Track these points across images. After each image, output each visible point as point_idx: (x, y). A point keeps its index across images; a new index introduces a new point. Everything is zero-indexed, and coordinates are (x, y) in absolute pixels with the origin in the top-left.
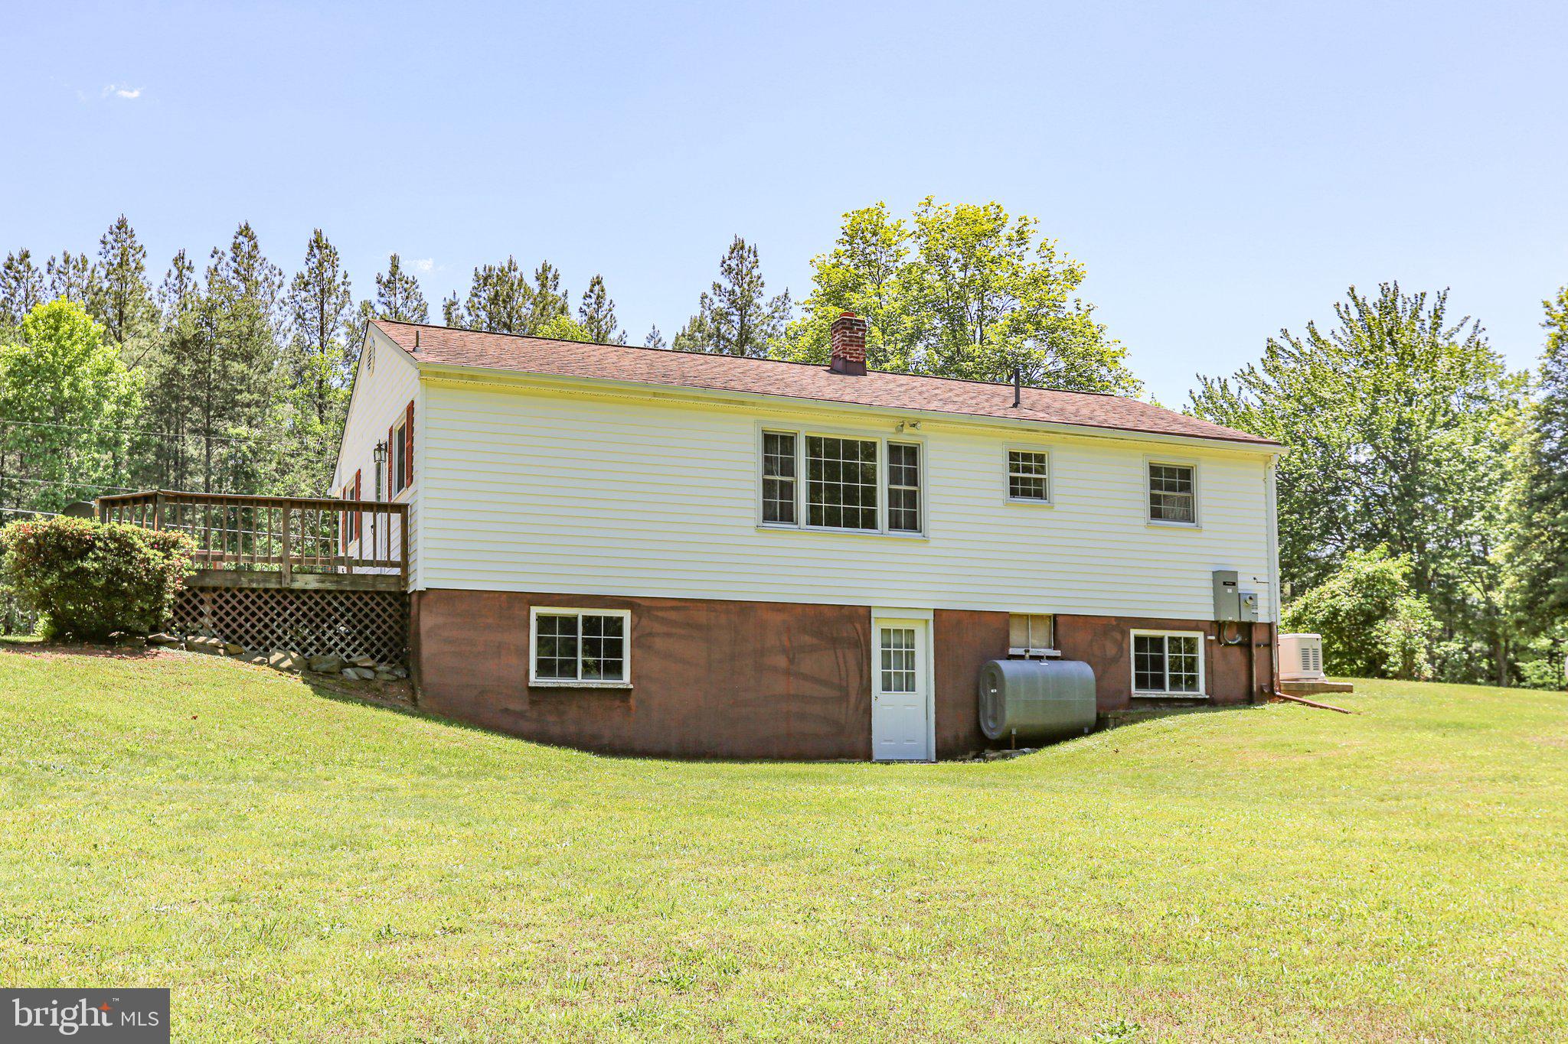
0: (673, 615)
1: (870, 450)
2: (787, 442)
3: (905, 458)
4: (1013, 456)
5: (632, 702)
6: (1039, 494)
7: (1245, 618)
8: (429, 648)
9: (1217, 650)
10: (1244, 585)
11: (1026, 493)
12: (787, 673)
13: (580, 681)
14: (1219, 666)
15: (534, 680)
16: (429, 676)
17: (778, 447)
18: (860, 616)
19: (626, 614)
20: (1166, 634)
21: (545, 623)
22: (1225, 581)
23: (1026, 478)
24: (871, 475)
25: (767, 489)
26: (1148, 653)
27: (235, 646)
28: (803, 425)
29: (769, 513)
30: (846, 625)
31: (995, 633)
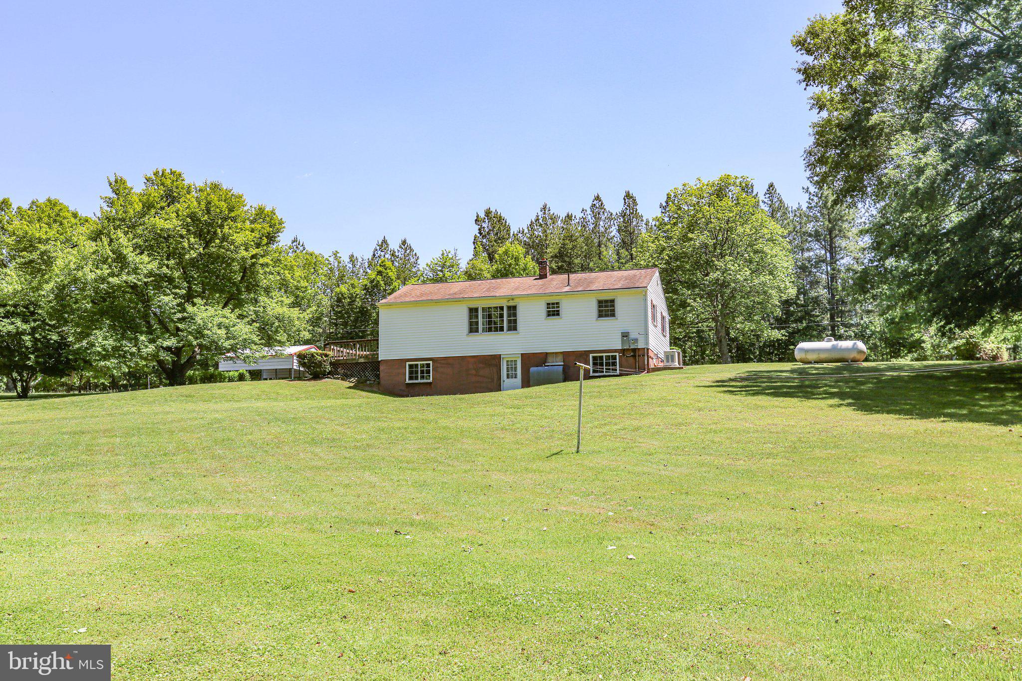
0: (442, 362)
1: (502, 308)
2: (476, 310)
3: (513, 310)
4: (548, 304)
5: (432, 386)
6: (558, 315)
7: (632, 347)
8: (382, 375)
9: (623, 358)
10: (633, 335)
11: (554, 315)
12: (475, 375)
13: (419, 381)
14: (624, 363)
15: (407, 381)
16: (382, 382)
17: (473, 312)
18: (498, 357)
19: (431, 362)
20: (604, 354)
21: (411, 366)
23: (553, 311)
24: (502, 316)
25: (471, 324)
26: (598, 361)
27: (345, 377)
28: (480, 305)
29: (471, 330)
30: (493, 361)
31: (541, 358)
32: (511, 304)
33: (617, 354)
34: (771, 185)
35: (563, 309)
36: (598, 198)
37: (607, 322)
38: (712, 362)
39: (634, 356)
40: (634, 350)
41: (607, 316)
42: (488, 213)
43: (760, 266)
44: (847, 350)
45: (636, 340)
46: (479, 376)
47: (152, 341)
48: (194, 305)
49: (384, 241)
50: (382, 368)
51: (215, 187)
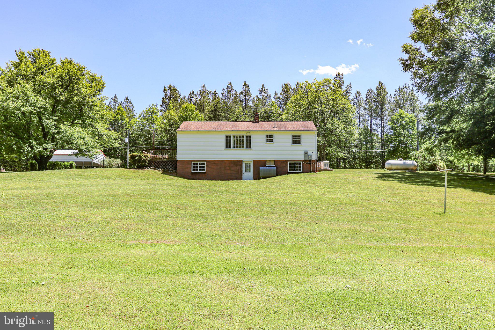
0: (212, 162)
1: (243, 137)
2: (230, 137)
3: (249, 138)
4: (267, 136)
5: (206, 174)
6: (272, 141)
7: (309, 159)
8: (178, 168)
9: (305, 164)
10: (309, 153)
11: (270, 141)
12: (229, 170)
13: (199, 172)
14: (305, 167)
15: (192, 171)
16: (178, 171)
17: (228, 138)
18: (241, 161)
19: (205, 162)
20: (295, 162)
21: (194, 164)
22: (306, 153)
23: (270, 139)
24: (243, 140)
25: (227, 143)
26: (292, 166)
27: (156, 168)
28: (232, 134)
29: (227, 147)
30: (239, 163)
31: (264, 163)
32: (248, 135)
33: (301, 162)
35: (275, 139)
36: (230, 84)
37: (297, 146)
39: (310, 164)
41: (297, 143)
42: (170, 87)
45: (311, 156)
46: (231, 170)
49: (116, 97)
50: (178, 164)
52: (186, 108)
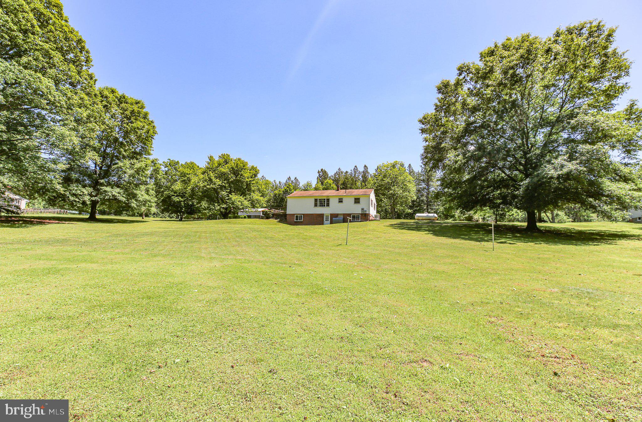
0: (306, 215)
1: (325, 199)
2: (317, 200)
3: (328, 200)
4: (339, 199)
5: (303, 222)
8: (287, 218)
9: (362, 216)
10: (365, 209)
13: (299, 221)
14: (362, 218)
15: (295, 221)
16: (287, 221)
18: (323, 214)
19: (303, 215)
20: (356, 215)
21: (296, 216)
23: (341, 201)
24: (325, 202)
25: (315, 204)
26: (354, 217)
27: (276, 219)
28: (318, 198)
29: (315, 206)
30: (322, 216)
31: (336, 215)
32: (328, 198)
33: (360, 215)
34: (410, 165)
35: (344, 200)
36: (356, 167)
37: (357, 205)
38: (389, 219)
39: (365, 216)
40: (365, 214)
41: (357, 203)
42: (322, 170)
43: (405, 189)
44: (432, 216)
45: (366, 211)
46: (317, 220)
47: (219, 205)
48: (232, 195)
49: (290, 177)
50: (287, 216)
51: (239, 159)
52: (327, 182)
